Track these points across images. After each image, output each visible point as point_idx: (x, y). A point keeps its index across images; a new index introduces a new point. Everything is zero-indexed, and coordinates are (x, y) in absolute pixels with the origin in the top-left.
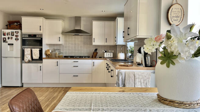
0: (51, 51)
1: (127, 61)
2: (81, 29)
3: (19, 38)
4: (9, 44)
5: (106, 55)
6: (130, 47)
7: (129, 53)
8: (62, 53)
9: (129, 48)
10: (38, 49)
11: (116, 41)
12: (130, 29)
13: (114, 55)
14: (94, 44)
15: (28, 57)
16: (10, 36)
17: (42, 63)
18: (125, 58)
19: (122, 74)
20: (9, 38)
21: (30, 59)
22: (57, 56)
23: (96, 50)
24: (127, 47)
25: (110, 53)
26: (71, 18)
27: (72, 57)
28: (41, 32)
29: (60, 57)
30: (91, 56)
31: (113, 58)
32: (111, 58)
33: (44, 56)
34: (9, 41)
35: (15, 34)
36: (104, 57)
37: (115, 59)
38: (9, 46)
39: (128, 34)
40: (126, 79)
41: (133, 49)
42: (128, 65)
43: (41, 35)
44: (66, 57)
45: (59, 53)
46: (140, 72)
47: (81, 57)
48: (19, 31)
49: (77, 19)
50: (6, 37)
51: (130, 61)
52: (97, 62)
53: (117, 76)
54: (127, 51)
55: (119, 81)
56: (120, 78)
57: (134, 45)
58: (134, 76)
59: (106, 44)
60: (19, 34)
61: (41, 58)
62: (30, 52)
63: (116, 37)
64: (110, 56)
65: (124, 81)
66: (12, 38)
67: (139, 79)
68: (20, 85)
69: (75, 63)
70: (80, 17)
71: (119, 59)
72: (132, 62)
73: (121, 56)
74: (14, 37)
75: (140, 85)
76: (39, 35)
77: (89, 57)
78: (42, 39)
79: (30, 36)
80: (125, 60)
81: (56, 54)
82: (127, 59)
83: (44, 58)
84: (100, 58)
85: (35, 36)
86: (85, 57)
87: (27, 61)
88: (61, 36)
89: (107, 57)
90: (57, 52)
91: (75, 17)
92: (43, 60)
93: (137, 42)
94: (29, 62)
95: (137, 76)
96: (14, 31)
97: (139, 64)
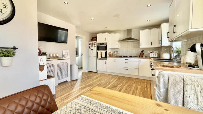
0: (112, 53)
1: (172, 61)
2: (132, 37)
3: (96, 45)
4: (91, 49)
5: (151, 55)
6: (176, 47)
7: (174, 53)
8: (119, 54)
9: (175, 49)
10: (105, 52)
11: (160, 43)
12: (176, 27)
13: (159, 55)
14: (140, 47)
15: (99, 56)
16: (92, 45)
17: (106, 60)
18: (170, 58)
19: (163, 76)
20: (91, 46)
21: (101, 57)
22: (116, 56)
23: (143, 51)
24: (172, 48)
25: (154, 54)
26: (124, 31)
27: (124, 56)
28: (106, 41)
29: (117, 57)
30: (139, 56)
31: (158, 57)
32: (156, 57)
33: (108, 55)
34: (92, 48)
35: (94, 44)
36: (149, 57)
37: (159, 59)
38: (91, 50)
39: (174, 33)
40: (170, 82)
41: (180, 49)
42: (173, 65)
43: (106, 43)
44: (121, 56)
45: (117, 54)
46: (194, 77)
47: (131, 57)
48: (96, 42)
49: (129, 31)
50: (90, 45)
51: (175, 61)
52: (143, 60)
53: (157, 77)
54: (173, 51)
55: (159, 84)
56: (162, 80)
57: (182, 45)
58: (183, 81)
59: (151, 46)
60: (96, 44)
61: (106, 57)
62: (100, 53)
63: (160, 40)
64: (154, 56)
65: (167, 84)
66: (92, 46)
67: (193, 86)
68: (96, 71)
69: (126, 60)
70: (131, 29)
71: (163, 58)
72: (179, 62)
73: (166, 56)
74: (94, 45)
75: (195, 94)
76: (105, 43)
77: (137, 57)
78: (106, 45)
79: (101, 44)
80: (170, 60)
81: (115, 55)
82: (172, 59)
83: (108, 57)
84: (146, 57)
85: (103, 44)
86: (134, 57)
87: (99, 58)
88: (118, 43)
89: (153, 56)
90: (116, 53)
91: (128, 30)
92: (107, 58)
93: (186, 41)
94: (100, 59)
95: (188, 81)
96: (94, 42)
97: (191, 66)
